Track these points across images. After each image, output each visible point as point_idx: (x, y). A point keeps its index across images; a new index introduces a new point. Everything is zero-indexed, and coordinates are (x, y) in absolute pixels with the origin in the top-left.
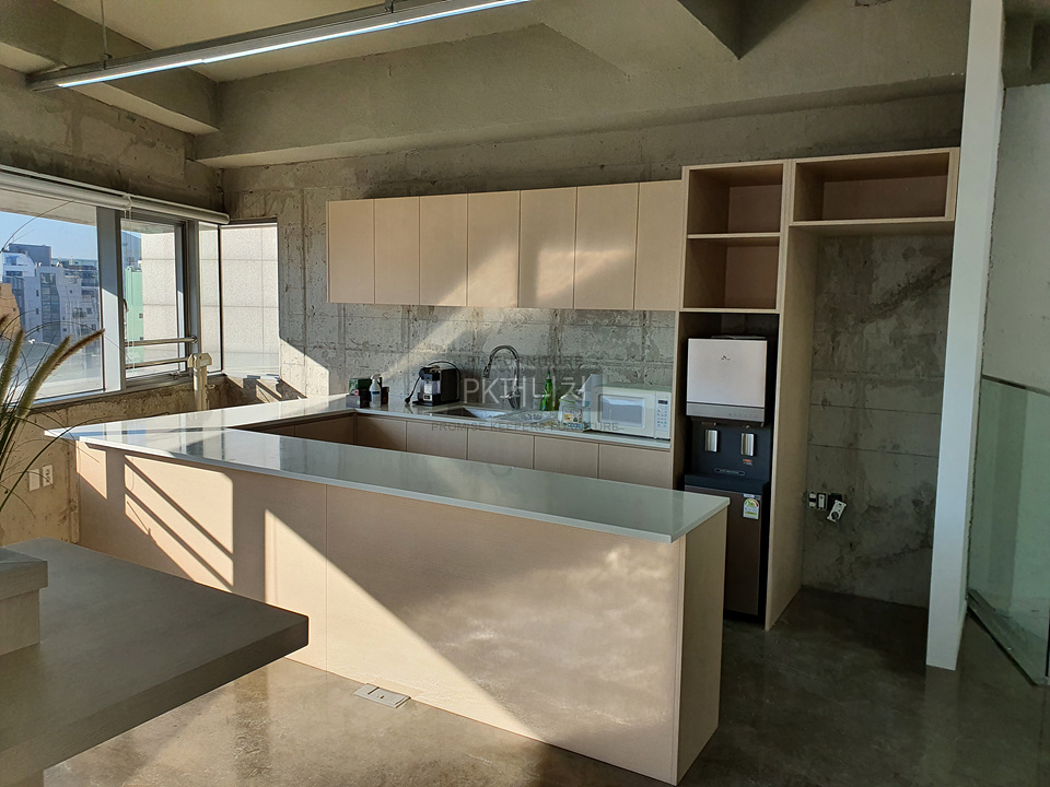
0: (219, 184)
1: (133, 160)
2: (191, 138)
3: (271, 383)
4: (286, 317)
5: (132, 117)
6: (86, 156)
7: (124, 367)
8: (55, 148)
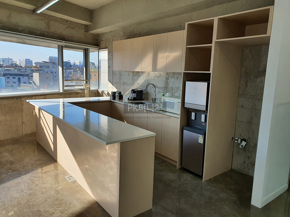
0: (96, 38)
1: (67, 32)
2: (86, 26)
3: (106, 93)
4: (109, 75)
5: (67, 21)
6: (52, 32)
7: (63, 86)
8: (42, 29)
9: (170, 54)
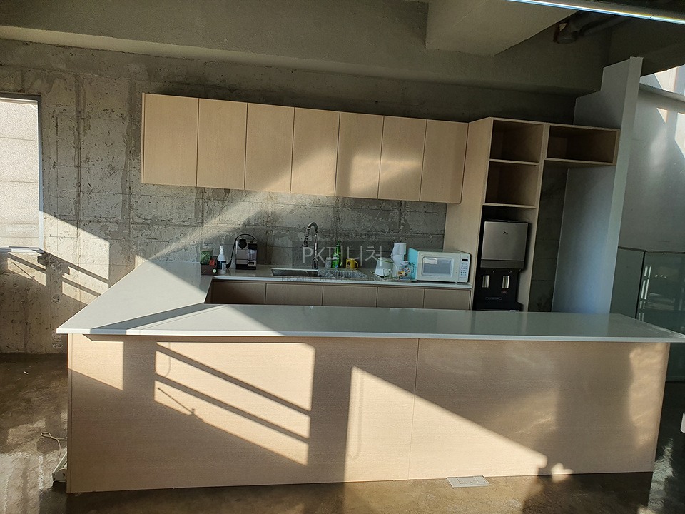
3: (29, 255)
4: (54, 193)
9: (389, 162)
